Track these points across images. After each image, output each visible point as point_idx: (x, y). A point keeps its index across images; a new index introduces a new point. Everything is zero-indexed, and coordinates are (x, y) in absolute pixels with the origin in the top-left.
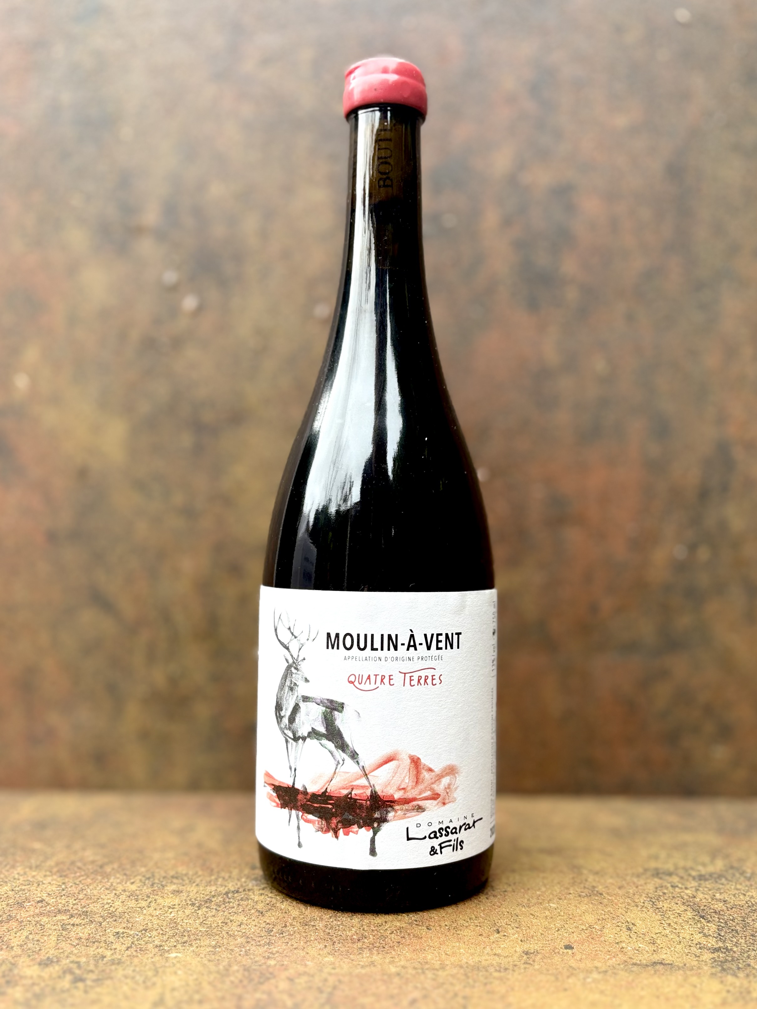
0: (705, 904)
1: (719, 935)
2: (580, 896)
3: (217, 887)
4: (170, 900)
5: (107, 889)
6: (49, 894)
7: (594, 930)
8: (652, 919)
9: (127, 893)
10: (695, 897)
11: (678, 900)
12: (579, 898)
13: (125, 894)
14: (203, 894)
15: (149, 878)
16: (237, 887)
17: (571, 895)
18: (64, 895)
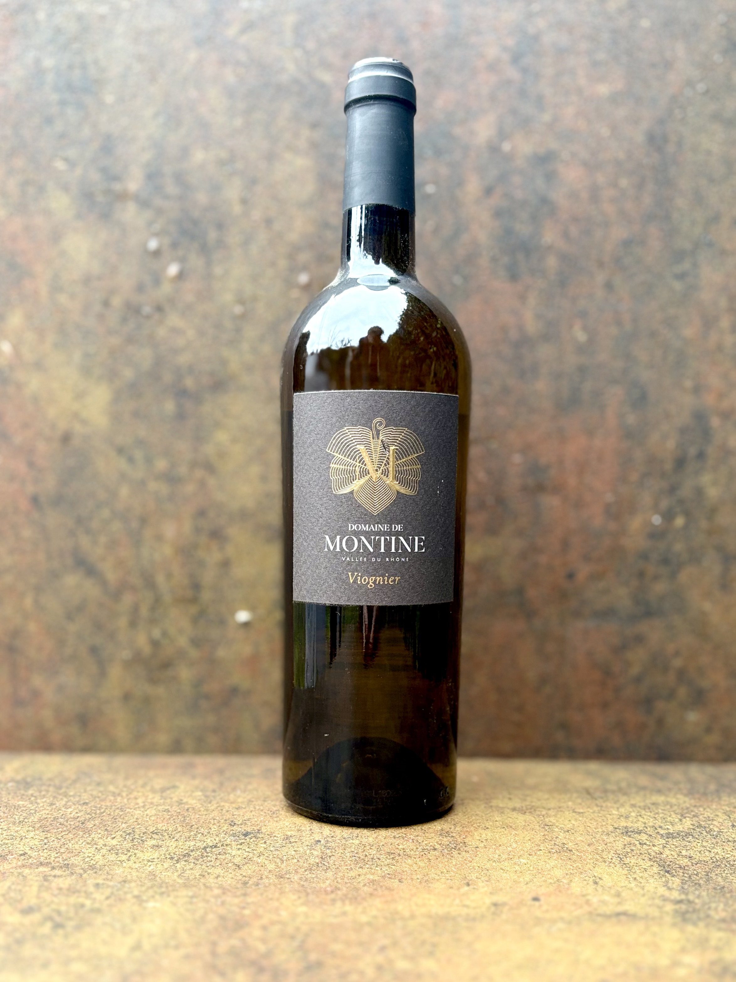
0: (671, 860)
1: (683, 888)
2: (550, 852)
3: (196, 842)
4: (149, 854)
5: (88, 843)
6: (31, 848)
7: (561, 884)
8: (619, 874)
9: (108, 848)
10: (661, 854)
11: (645, 857)
12: (549, 854)
13: (105, 848)
14: (182, 849)
15: (129, 834)
16: (215, 842)
17: (541, 851)
18: (46, 849)
